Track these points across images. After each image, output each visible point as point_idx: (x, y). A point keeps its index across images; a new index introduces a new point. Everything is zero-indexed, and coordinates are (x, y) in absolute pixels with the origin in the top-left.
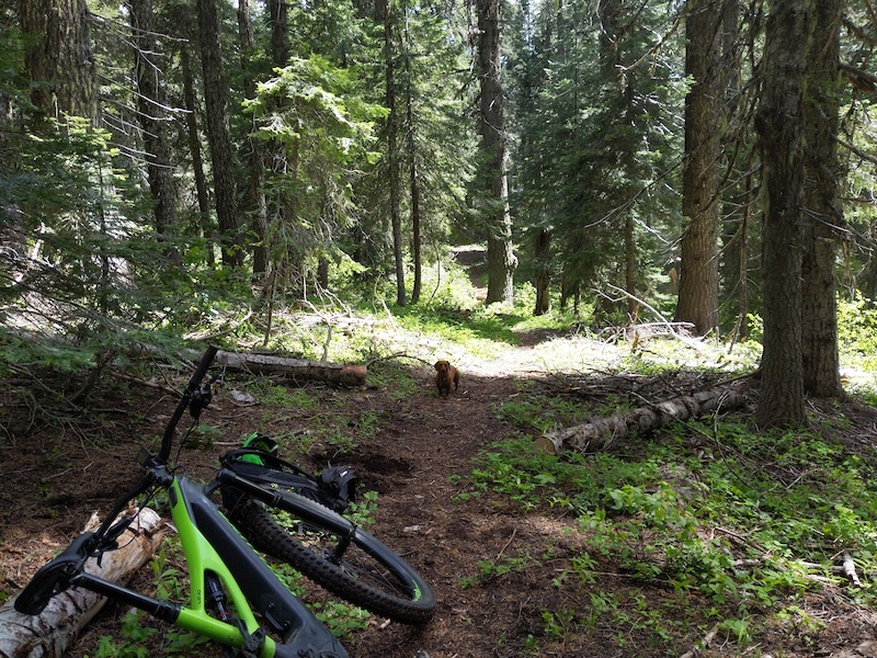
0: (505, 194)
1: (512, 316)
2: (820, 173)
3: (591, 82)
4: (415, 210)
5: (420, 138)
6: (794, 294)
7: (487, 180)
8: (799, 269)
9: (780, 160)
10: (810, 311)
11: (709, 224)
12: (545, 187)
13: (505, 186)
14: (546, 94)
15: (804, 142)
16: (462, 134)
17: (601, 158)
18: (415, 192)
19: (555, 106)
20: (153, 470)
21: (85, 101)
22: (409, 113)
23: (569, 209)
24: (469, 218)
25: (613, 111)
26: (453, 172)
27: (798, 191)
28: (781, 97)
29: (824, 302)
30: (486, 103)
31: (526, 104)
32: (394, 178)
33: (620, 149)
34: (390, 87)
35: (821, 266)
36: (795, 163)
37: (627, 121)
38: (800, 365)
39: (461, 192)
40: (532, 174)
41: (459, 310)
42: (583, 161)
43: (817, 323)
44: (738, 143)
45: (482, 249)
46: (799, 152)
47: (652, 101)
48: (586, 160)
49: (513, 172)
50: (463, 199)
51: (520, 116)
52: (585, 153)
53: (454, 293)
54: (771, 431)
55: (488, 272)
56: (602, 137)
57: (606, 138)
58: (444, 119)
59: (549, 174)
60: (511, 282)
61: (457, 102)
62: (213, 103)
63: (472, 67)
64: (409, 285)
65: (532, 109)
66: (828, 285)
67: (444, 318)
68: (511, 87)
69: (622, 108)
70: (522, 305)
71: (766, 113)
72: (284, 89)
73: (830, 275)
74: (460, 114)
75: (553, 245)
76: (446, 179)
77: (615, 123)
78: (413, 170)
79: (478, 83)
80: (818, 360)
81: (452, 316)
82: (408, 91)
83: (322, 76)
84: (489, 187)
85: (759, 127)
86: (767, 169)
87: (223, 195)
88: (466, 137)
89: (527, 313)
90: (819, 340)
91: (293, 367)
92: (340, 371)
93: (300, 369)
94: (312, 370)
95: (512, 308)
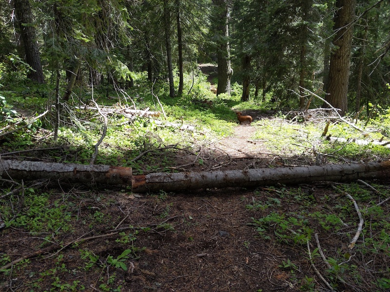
0: (227, 35)
1: (231, 101)
39: (206, 32)
41: (206, 101)
53: (201, 89)
55: (218, 78)
60: (230, 83)
64: (177, 84)
67: (197, 106)
70: (235, 95)
76: (197, 24)
78: (178, 17)
89: (238, 100)
91: (58, 173)
92: (106, 174)
93: (65, 174)
94: (78, 175)
95: (230, 96)
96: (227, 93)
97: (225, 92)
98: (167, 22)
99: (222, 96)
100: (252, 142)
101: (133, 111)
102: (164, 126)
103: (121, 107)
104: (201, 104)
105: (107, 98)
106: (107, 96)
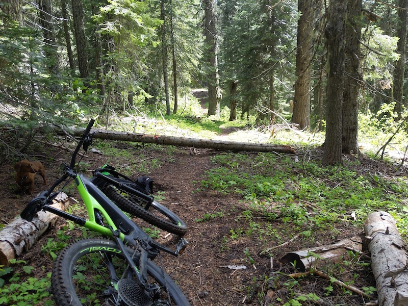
0: (216, 64)
1: (219, 121)
2: (353, 56)
3: (256, 13)
4: (174, 70)
5: (177, 36)
6: (339, 109)
7: (208, 57)
8: (341, 98)
9: (335, 50)
10: (347, 117)
11: (307, 80)
12: (235, 62)
13: (216, 61)
14: (235, 17)
15: (345, 42)
16: (196, 35)
17: (260, 48)
18: (174, 62)
19: (240, 24)
20: (68, 171)
21: (16, 13)
22: (172, 24)
23: (245, 72)
24: (200, 75)
25: (265, 26)
26: (192, 53)
27: (342, 63)
28: (336, 22)
29: (353, 114)
30: (207, 21)
31: (226, 22)
32: (164, 55)
33: (268, 45)
34: (162, 11)
35: (352, 97)
36: (341, 51)
37: (272, 31)
38: (341, 139)
39: (196, 63)
40: (229, 55)
41: (195, 117)
42: (252, 50)
43: (350, 122)
44: (319, 42)
45: (206, 91)
46: (343, 46)
47: (283, 23)
48: (253, 50)
49: (220, 54)
50: (197, 66)
51: (223, 28)
52: (253, 46)
53: (192, 110)
54: (328, 167)
55: (209, 101)
56: (260, 38)
57: (262, 39)
58: (188, 28)
59: (237, 56)
60: (219, 106)
61: (194, 20)
62: (76, 16)
63: (201, 4)
64: (172, 106)
65: (229, 25)
66: (354, 106)
67: (189, 121)
68: (219, 14)
69: (269, 25)
70: (224, 117)
71: (329, 29)
72: (113, 11)
73: (356, 101)
74: (196, 26)
75: (238, 89)
76: (189, 56)
77: (267, 33)
78: (173, 52)
79: (204, 11)
80: (349, 138)
81: (192, 120)
82: (171, 14)
83: (131, 5)
84: (209, 60)
85: (327, 35)
86: (329, 54)
87: (82, 61)
88: (198, 37)
89: (226, 120)
90: (350, 129)
91: (120, 135)
92: (142, 137)
93: (123, 136)
94: (129, 136)
95: (219, 118)
97: (214, 114)
99: (212, 117)
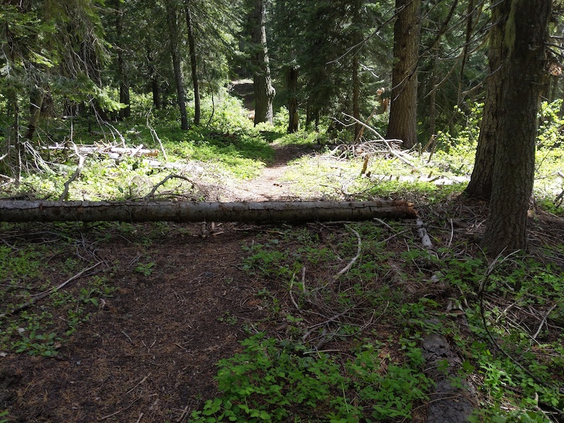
1: (273, 133)
12: (293, 36)
13: (264, 35)
23: (310, 51)
41: (228, 134)
45: (251, 82)
55: (255, 100)
59: (296, 26)
60: (271, 107)
67: (216, 140)
70: (280, 124)
75: (300, 79)
76: (215, 27)
89: (283, 131)
91: (21, 210)
92: (79, 209)
93: (30, 211)
94: (45, 211)
95: (273, 127)
96: (267, 122)
97: (265, 120)
98: (171, 25)
99: (262, 126)
100: (278, 185)
101: (120, 150)
102: (162, 168)
103: (106, 145)
104: (221, 138)
105: (88, 133)
106: (89, 131)
